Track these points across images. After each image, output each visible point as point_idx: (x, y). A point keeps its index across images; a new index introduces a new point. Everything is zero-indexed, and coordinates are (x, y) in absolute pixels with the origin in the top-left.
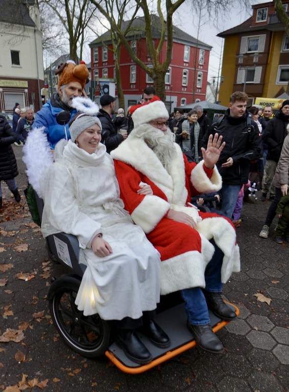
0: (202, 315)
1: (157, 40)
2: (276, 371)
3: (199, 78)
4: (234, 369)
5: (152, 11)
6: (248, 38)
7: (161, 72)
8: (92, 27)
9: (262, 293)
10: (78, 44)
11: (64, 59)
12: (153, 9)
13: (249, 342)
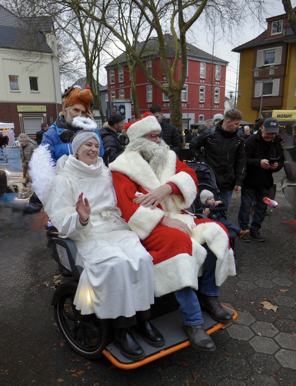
0: (195, 315)
1: (171, 59)
2: (277, 374)
3: (216, 94)
4: (234, 371)
5: (166, 31)
6: (264, 51)
7: (177, 89)
8: (107, 50)
9: (269, 301)
10: (94, 67)
11: (81, 82)
12: (167, 30)
13: (251, 347)
